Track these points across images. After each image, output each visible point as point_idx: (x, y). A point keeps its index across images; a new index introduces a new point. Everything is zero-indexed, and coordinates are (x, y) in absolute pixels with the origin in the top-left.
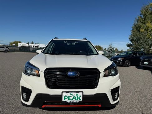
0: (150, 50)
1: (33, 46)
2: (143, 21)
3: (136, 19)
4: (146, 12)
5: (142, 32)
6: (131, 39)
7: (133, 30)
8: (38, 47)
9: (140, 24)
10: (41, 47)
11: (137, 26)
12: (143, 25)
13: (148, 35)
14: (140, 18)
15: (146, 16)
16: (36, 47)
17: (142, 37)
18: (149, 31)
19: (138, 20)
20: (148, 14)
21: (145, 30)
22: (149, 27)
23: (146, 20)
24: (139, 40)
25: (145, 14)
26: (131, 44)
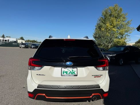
0: (108, 45)
1: (3, 40)
2: (104, 22)
3: (98, 19)
4: (106, 14)
5: (103, 31)
6: (95, 36)
7: (96, 29)
8: (8, 41)
9: (101, 24)
10: (11, 41)
11: (99, 26)
12: (104, 25)
13: (107, 34)
14: (102, 19)
15: (106, 17)
16: (6, 41)
17: (102, 35)
18: (108, 30)
19: (100, 20)
20: (108, 16)
21: (105, 29)
22: (108, 27)
23: (106, 20)
24: (101, 37)
25: (105, 16)
26: (95, 40)
